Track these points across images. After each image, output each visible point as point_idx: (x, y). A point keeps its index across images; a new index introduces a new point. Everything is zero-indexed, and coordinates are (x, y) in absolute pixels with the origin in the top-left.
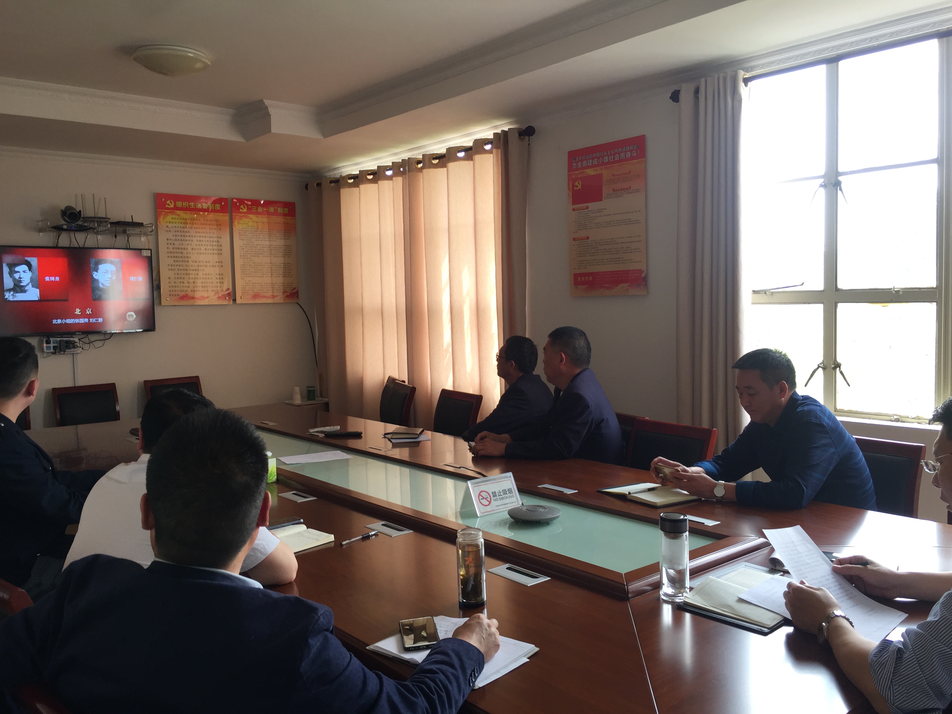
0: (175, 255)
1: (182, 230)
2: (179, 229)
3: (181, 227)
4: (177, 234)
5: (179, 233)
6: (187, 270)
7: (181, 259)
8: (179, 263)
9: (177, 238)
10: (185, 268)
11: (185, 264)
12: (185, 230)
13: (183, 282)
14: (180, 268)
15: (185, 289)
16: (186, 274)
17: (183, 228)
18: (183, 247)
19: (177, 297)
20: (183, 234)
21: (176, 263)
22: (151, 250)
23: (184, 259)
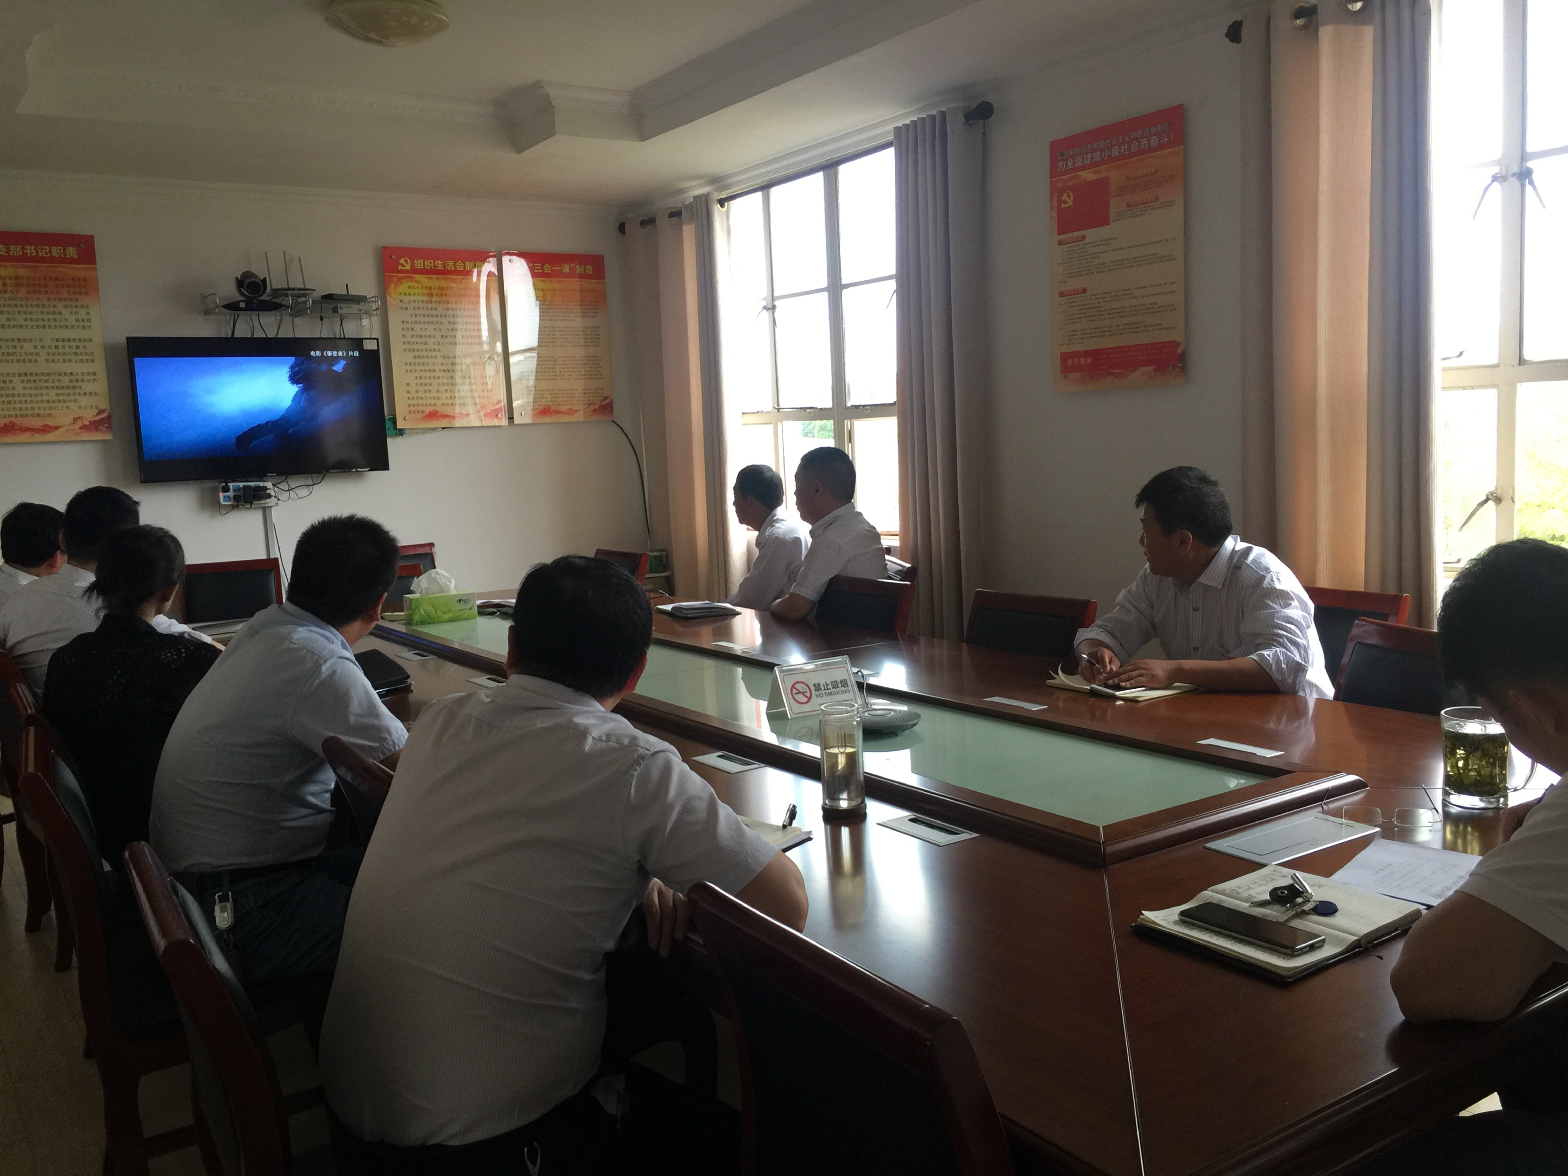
0: (416, 347)
1: (425, 305)
2: (421, 305)
3: (423, 302)
4: (418, 312)
5: (421, 312)
6: (434, 371)
7: (424, 354)
8: (422, 361)
9: (418, 319)
10: (432, 368)
11: (431, 361)
12: (430, 306)
13: (430, 391)
14: (423, 368)
15: (433, 402)
16: (434, 378)
17: (427, 302)
18: (428, 333)
19: (421, 415)
20: (426, 312)
21: (418, 361)
22: (377, 339)
23: (429, 353)
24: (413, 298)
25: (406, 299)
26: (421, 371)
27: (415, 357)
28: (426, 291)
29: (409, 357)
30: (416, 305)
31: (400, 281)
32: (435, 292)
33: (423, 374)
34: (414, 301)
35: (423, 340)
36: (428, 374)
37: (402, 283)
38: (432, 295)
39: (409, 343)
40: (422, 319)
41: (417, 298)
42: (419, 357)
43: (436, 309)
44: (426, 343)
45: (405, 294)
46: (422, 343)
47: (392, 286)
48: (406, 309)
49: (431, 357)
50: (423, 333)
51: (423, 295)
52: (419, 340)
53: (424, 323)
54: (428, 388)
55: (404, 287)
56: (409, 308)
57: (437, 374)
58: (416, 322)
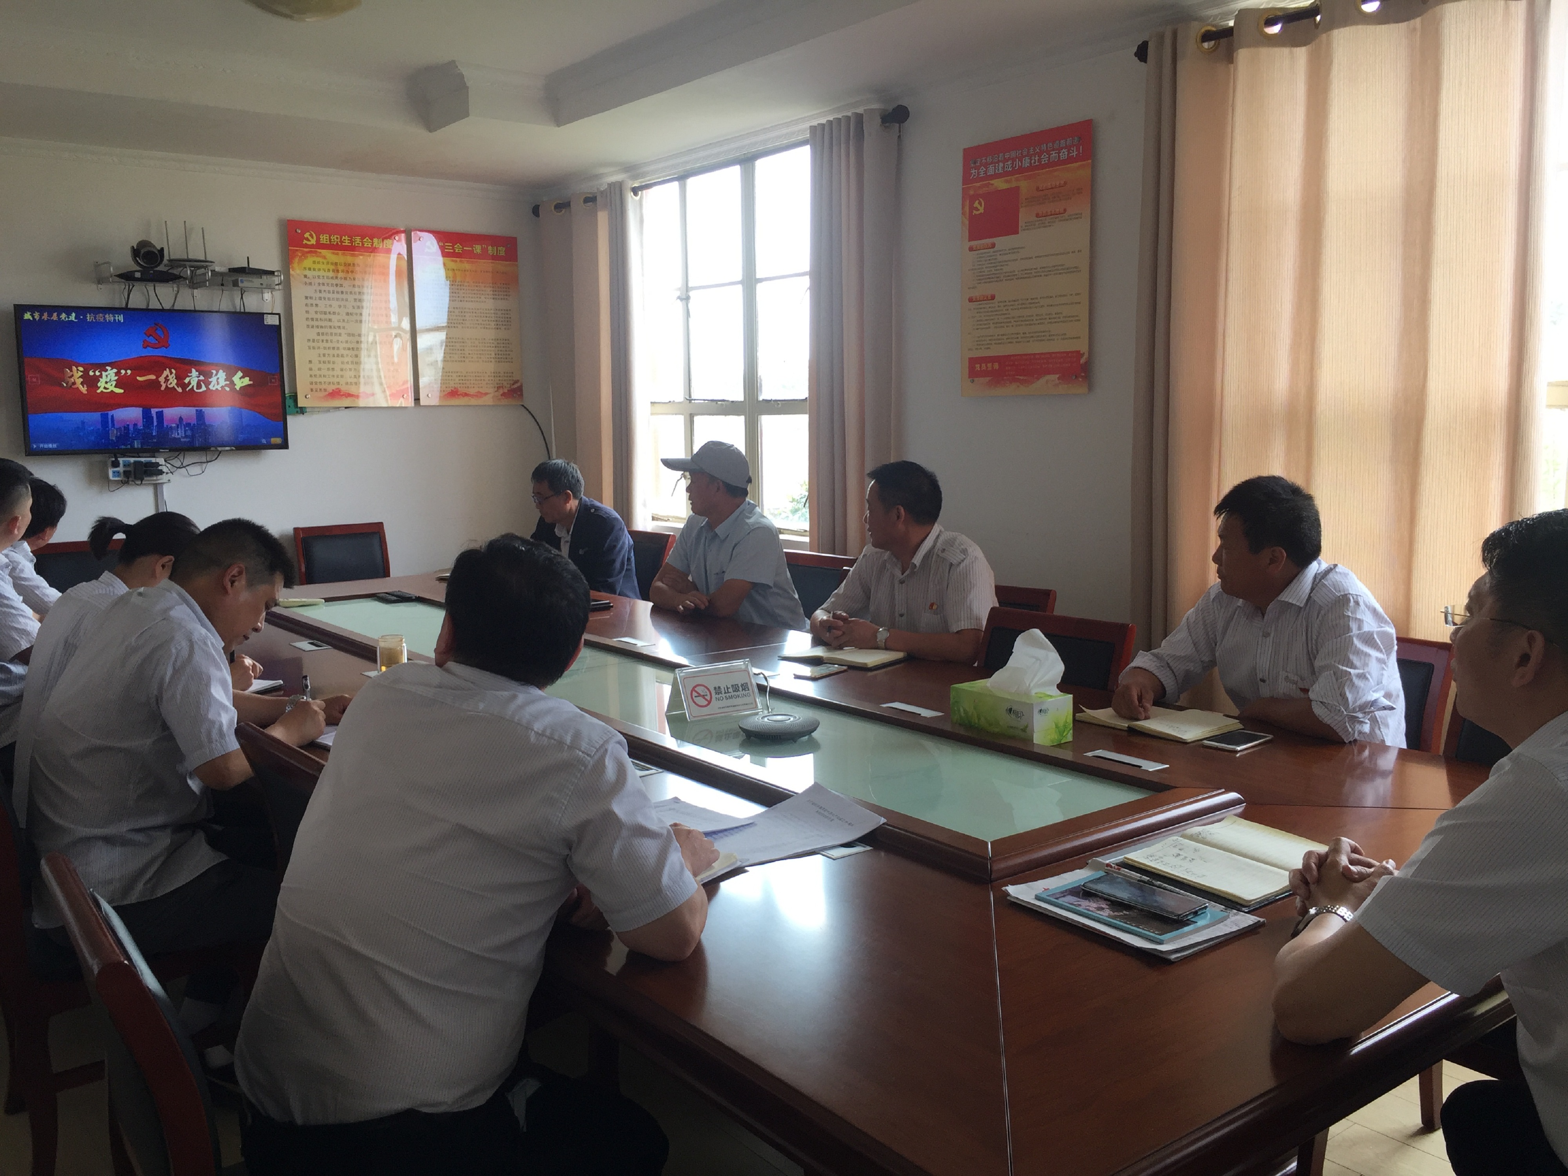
0: (320, 323)
1: (330, 281)
2: (326, 281)
3: (328, 278)
4: (322, 288)
5: (326, 288)
6: (338, 348)
7: (329, 331)
8: (325, 338)
9: (323, 295)
10: (335, 345)
11: (335, 338)
12: (335, 282)
13: (333, 369)
14: (327, 345)
15: (336, 380)
16: (338, 356)
17: (332, 278)
18: (332, 310)
19: (324, 394)
20: (331, 289)
21: (321, 338)
22: (279, 314)
23: (334, 331)
24: (316, 273)
25: (309, 273)
26: (325, 348)
27: (318, 334)
28: (332, 267)
29: (312, 334)
30: (321, 281)
31: (305, 255)
32: (340, 268)
33: (326, 352)
34: (319, 277)
35: (328, 316)
36: (331, 352)
37: (306, 258)
38: (338, 271)
39: (312, 319)
40: (327, 295)
41: (321, 273)
42: (323, 334)
43: (341, 285)
44: (330, 320)
45: (310, 269)
46: (326, 320)
47: (297, 260)
48: (310, 284)
49: (336, 334)
50: (328, 310)
51: (329, 270)
52: (323, 317)
53: (329, 299)
54: (331, 366)
55: (309, 262)
56: (313, 284)
57: (342, 352)
58: (320, 298)
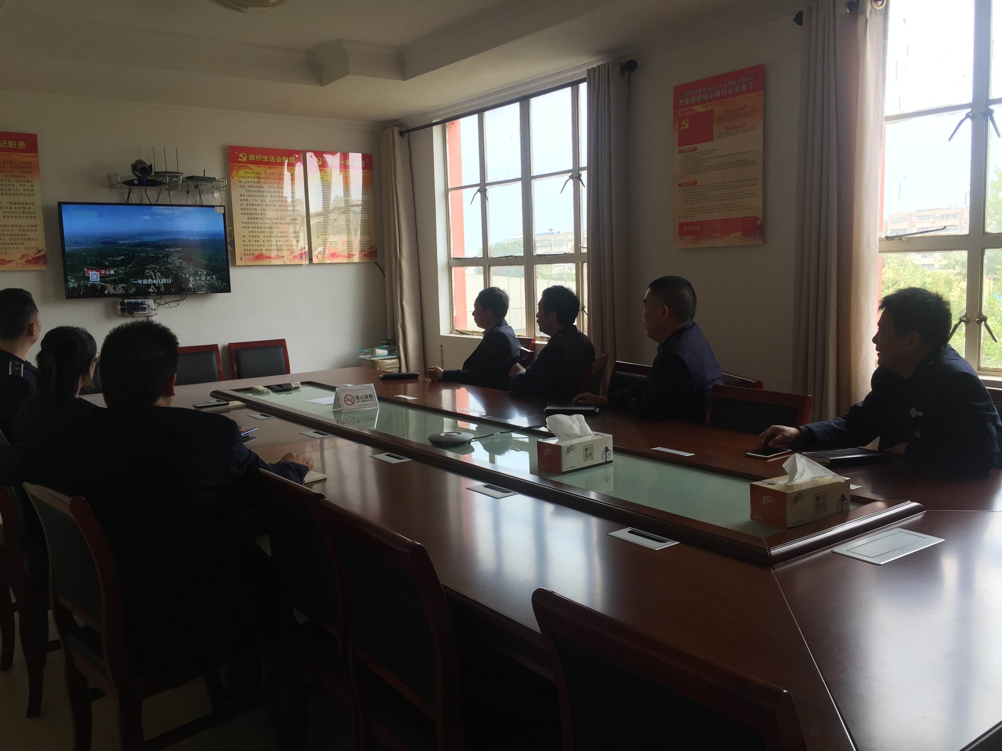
0: (249, 212)
1: (256, 185)
2: (253, 184)
4: (251, 189)
5: (253, 189)
8: (253, 221)
9: (251, 193)
10: (260, 225)
11: (258, 221)
12: (259, 185)
14: (254, 225)
15: (259, 248)
16: (261, 232)
17: (257, 182)
18: (257, 203)
19: (252, 257)
20: (256, 189)
21: (250, 221)
22: (224, 206)
23: (258, 216)
24: (247, 180)
25: (243, 180)
27: (249, 218)
29: (245, 218)
30: (250, 184)
31: (239, 168)
32: (262, 176)
33: (254, 230)
36: (257, 230)
37: (240, 170)
38: (260, 178)
39: (245, 209)
40: (254, 194)
41: (250, 180)
43: (263, 187)
44: (256, 210)
45: (243, 177)
47: (234, 171)
50: (254, 203)
51: (255, 178)
52: (252, 207)
54: (257, 239)
55: (242, 172)
56: (245, 186)
57: (263, 230)
58: (249, 196)
